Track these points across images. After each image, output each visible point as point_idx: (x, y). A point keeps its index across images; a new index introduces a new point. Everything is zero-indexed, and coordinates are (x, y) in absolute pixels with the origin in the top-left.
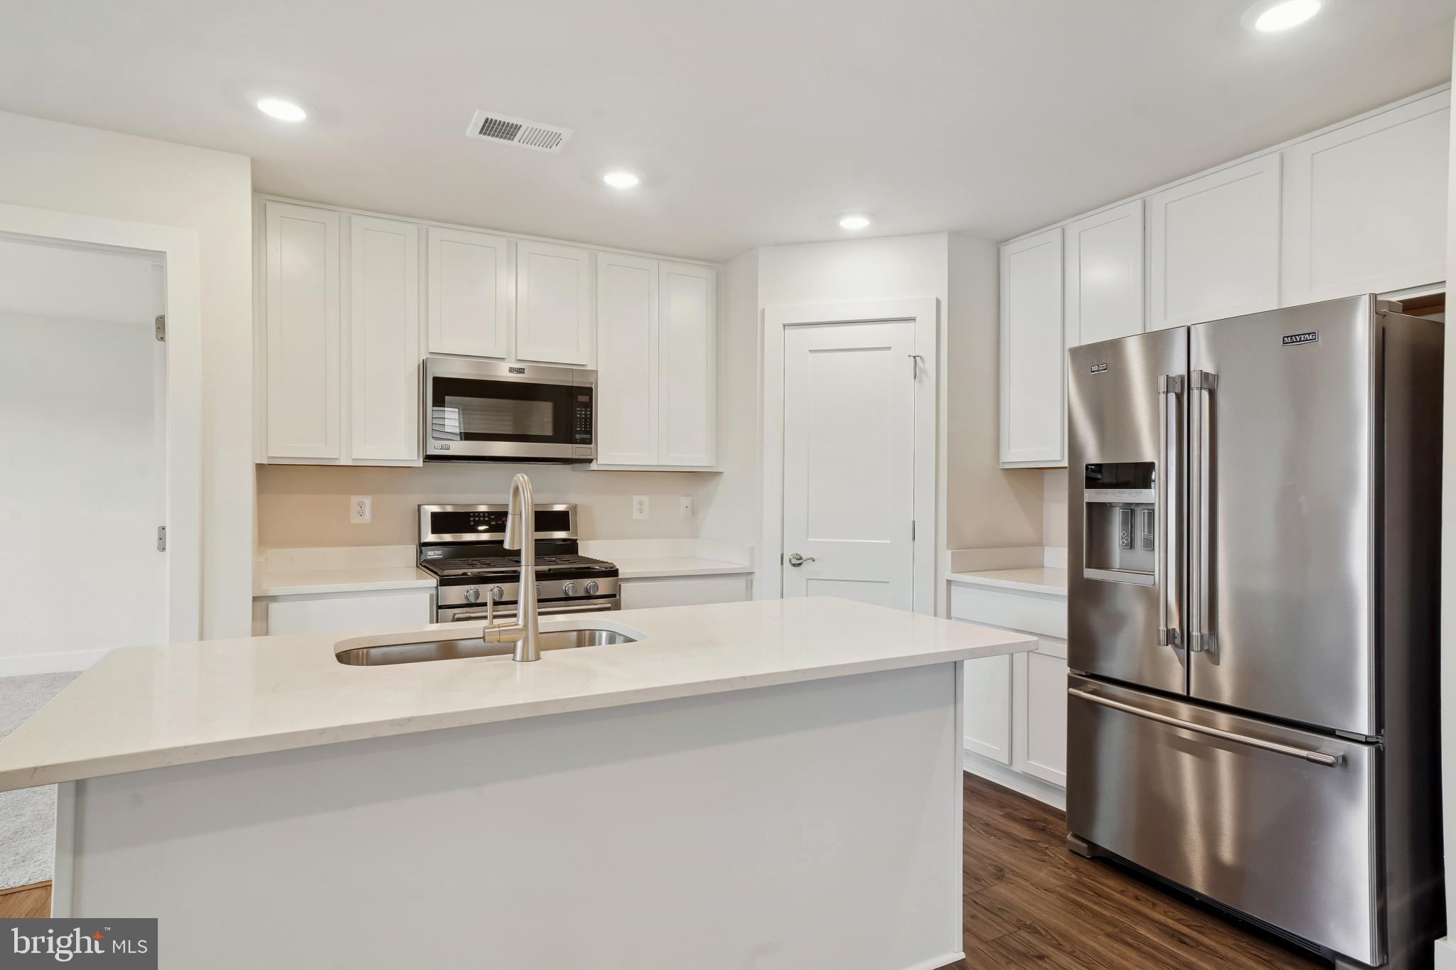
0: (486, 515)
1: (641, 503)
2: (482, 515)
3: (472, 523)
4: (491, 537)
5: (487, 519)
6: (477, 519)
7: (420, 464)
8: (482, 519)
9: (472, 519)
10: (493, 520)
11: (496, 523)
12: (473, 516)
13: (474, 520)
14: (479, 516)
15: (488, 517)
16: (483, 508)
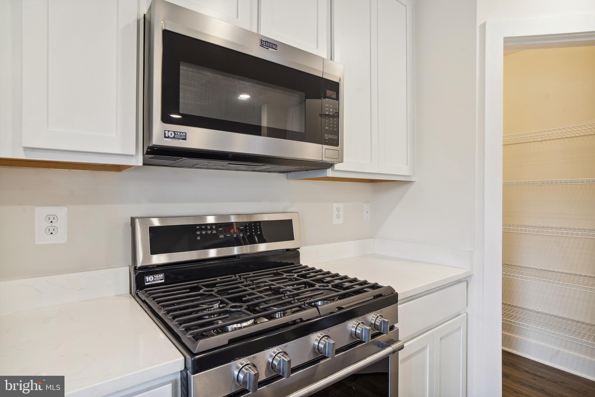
0: (214, 227)
1: (338, 210)
2: (209, 227)
3: (199, 238)
4: (218, 253)
5: (214, 232)
6: (204, 232)
7: (139, 161)
8: (209, 232)
9: (198, 233)
10: (221, 232)
11: (225, 236)
12: (199, 230)
13: (201, 233)
14: (206, 229)
15: (216, 229)
16: (211, 220)
